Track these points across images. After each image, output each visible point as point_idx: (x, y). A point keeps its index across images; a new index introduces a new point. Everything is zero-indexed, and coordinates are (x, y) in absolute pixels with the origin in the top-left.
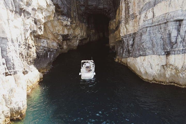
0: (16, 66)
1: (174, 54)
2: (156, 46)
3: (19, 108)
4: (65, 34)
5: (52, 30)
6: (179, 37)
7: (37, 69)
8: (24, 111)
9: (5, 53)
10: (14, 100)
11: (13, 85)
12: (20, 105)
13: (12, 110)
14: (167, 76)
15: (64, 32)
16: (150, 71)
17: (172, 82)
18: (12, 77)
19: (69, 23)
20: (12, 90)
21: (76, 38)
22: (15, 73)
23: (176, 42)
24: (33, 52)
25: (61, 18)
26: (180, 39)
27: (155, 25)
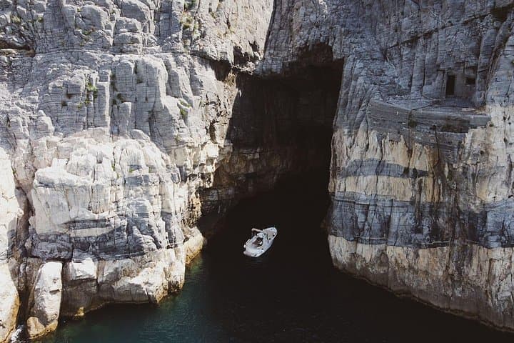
0: (177, 239)
1: (362, 243)
2: (345, 228)
3: (177, 282)
4: (250, 172)
5: (228, 170)
6: (366, 223)
7: (201, 232)
8: (181, 286)
9: (168, 227)
10: (173, 273)
11: (174, 258)
12: (178, 279)
13: (170, 283)
14: (358, 268)
15: (247, 170)
16: (339, 257)
17: (363, 277)
18: (173, 250)
19: (257, 156)
20: (171, 264)
21: (272, 172)
22: (176, 246)
23: (363, 229)
24: (198, 212)
25: (245, 151)
26: (367, 227)
27: (346, 201)
